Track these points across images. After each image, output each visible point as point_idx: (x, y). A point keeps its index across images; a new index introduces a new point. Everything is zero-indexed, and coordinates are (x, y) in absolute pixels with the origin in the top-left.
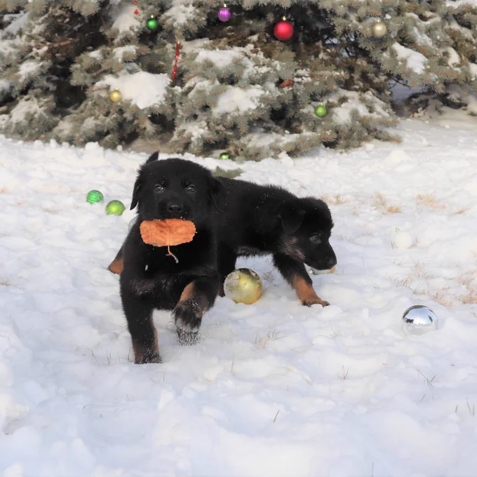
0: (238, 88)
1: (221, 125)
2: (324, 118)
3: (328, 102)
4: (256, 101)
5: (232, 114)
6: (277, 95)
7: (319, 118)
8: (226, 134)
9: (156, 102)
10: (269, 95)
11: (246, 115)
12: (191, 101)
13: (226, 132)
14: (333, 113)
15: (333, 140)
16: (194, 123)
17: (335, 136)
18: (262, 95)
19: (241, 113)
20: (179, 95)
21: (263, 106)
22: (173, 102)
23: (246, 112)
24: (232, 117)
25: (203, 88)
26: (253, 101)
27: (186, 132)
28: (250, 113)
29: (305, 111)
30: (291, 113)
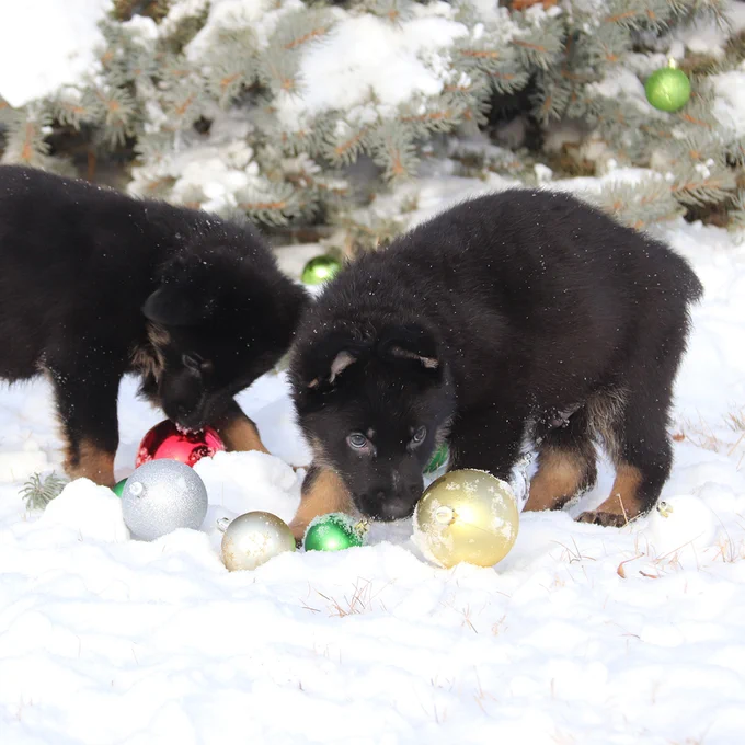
0: (367, 19)
1: (303, 156)
2: (682, 115)
3: (687, 51)
4: (439, 63)
5: (351, 117)
6: (507, 38)
7: (657, 114)
8: (321, 187)
9: (70, 80)
10: (483, 40)
11: (406, 117)
12: (198, 71)
13: (320, 180)
14: (713, 95)
15: (720, 196)
16: (201, 150)
17: (729, 179)
18: (458, 41)
19: (387, 110)
20: (150, 49)
21: (465, 81)
22: (130, 76)
23: (402, 107)
24: (353, 126)
25: (241, 25)
26: (429, 66)
27: (180, 186)
28: (421, 110)
29: (606, 89)
30: (553, 101)
